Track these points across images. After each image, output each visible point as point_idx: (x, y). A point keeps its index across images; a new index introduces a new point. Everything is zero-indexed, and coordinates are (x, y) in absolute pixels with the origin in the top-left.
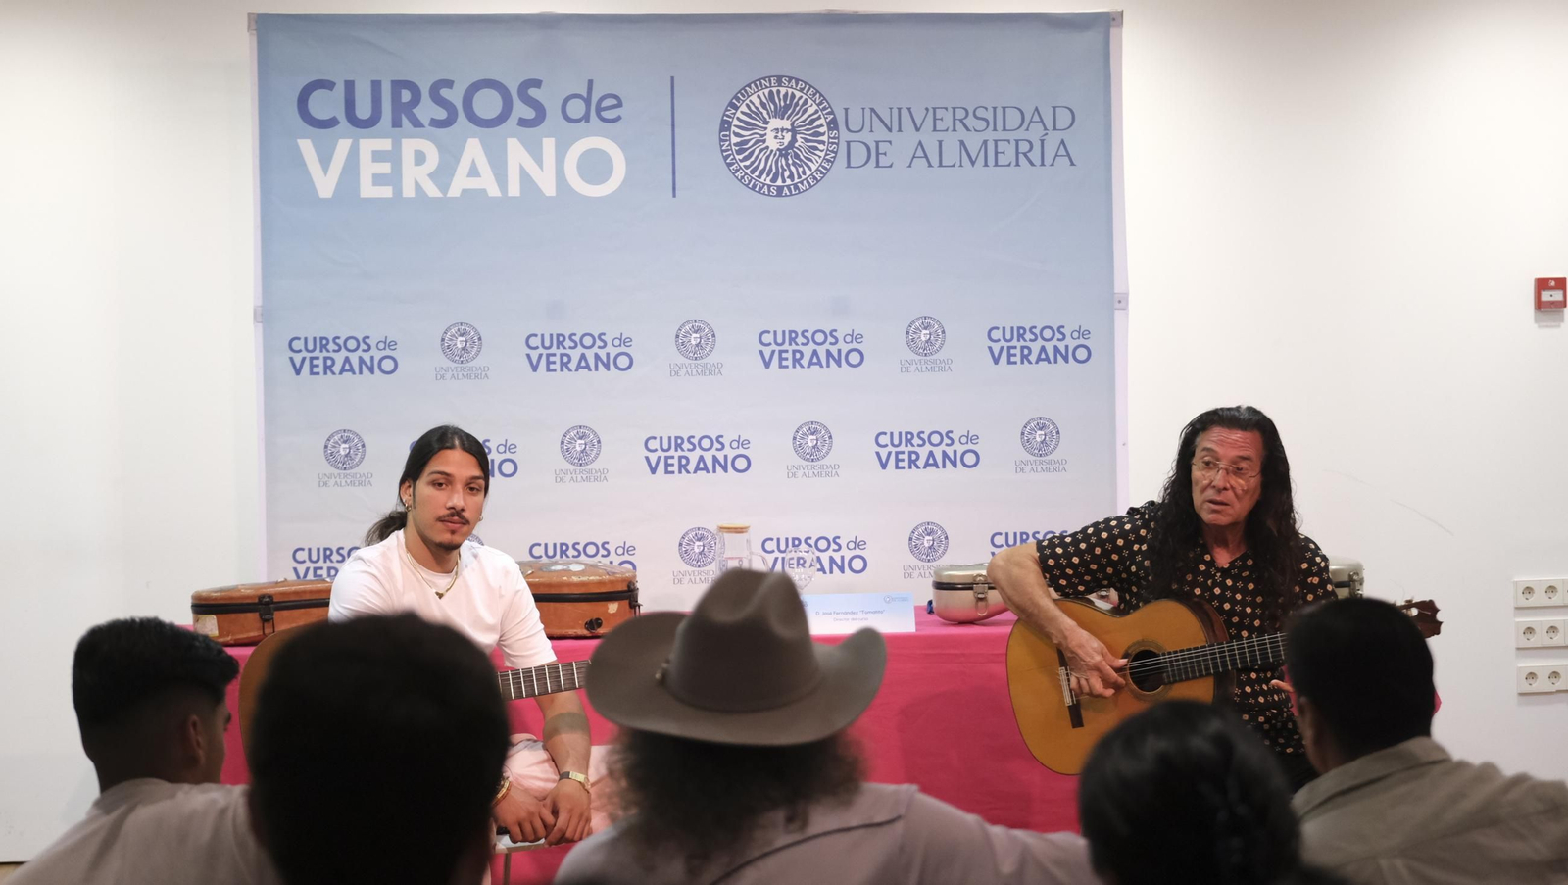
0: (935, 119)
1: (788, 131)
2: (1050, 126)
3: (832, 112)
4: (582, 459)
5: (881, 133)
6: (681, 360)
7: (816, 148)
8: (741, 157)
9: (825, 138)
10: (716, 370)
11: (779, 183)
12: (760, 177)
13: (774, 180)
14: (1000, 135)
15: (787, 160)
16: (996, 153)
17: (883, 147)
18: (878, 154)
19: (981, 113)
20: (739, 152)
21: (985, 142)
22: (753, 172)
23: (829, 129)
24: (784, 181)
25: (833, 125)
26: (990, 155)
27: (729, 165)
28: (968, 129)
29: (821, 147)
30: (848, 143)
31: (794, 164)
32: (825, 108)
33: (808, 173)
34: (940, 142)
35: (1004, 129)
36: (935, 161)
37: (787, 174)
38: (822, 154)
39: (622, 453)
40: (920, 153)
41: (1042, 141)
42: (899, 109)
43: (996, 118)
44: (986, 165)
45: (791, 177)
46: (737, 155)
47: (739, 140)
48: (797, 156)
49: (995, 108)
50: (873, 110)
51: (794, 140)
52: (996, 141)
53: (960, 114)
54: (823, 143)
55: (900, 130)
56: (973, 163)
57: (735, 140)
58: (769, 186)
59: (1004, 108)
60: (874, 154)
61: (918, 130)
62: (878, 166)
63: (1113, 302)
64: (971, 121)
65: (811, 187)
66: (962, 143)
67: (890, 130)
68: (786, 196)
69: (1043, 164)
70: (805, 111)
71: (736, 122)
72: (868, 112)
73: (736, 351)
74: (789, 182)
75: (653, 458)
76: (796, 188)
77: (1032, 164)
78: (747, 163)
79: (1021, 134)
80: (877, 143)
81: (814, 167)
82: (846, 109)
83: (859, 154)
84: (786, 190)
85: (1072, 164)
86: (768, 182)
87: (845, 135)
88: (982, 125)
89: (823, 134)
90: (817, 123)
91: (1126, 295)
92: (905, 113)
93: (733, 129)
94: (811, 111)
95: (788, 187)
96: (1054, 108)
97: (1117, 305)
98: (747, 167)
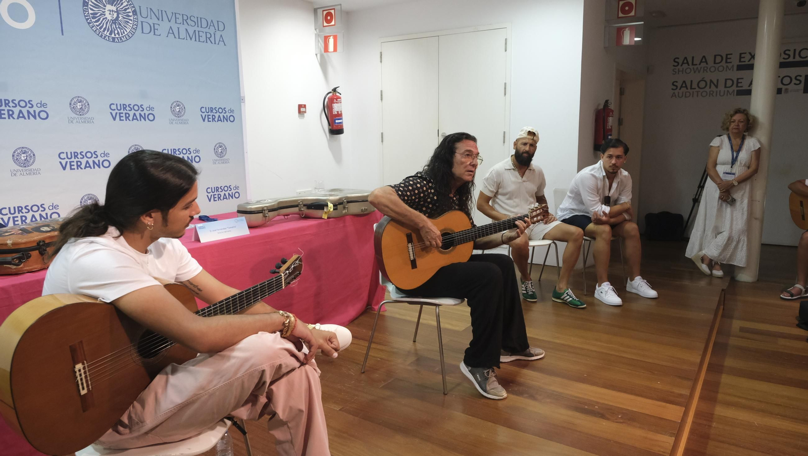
0: (176, 18)
1: (115, 12)
2: (217, 29)
3: (134, 7)
4: (25, 164)
5: (155, 21)
6: (74, 115)
7: (129, 22)
8: (94, 20)
9: (132, 18)
10: (90, 121)
11: (113, 35)
12: (104, 31)
13: (111, 34)
14: (200, 29)
15: (116, 26)
16: (199, 36)
17: (156, 27)
18: (154, 29)
19: (192, 18)
20: (94, 18)
21: (195, 31)
22: (101, 28)
23: (133, 14)
24: (115, 35)
25: (135, 12)
26: (196, 36)
27: (89, 23)
28: (188, 25)
29: (130, 22)
30: (142, 22)
31: (119, 28)
32: (130, 5)
33: (126, 33)
34: (178, 28)
35: (201, 27)
36: (177, 36)
37: (116, 32)
38: (131, 25)
39: (46, 160)
40: (171, 31)
41: (215, 34)
42: (162, 11)
43: (198, 22)
44: (196, 40)
45: (118, 33)
46: (93, 19)
47: (93, 12)
48: (120, 24)
49: (197, 18)
50: (151, 9)
51: (118, 17)
52: (199, 31)
53: (185, 18)
54: (131, 20)
55: (162, 20)
56: (191, 39)
57: (91, 12)
58: (109, 37)
59: (201, 18)
60: (153, 29)
61: (170, 21)
62: (154, 34)
63: (241, 100)
64: (189, 21)
65: (127, 40)
66: (186, 30)
67: (159, 19)
68: (116, 42)
69: (215, 43)
70: (122, 4)
71: (90, 3)
72: (149, 10)
73: (99, 112)
74: (117, 36)
75: (64, 162)
76: (121, 39)
77: (212, 43)
78: (98, 24)
79: (207, 30)
80: (154, 24)
81: (128, 31)
82: (140, 7)
83: (147, 29)
84: (116, 40)
85: (225, 45)
86: (108, 34)
87: (140, 19)
88: (193, 24)
89: (131, 16)
90: (128, 11)
91: (244, 97)
92: (164, 12)
93: (89, 6)
94: (125, 4)
95: (117, 38)
96: (218, 21)
97: (242, 101)
98: (98, 26)
